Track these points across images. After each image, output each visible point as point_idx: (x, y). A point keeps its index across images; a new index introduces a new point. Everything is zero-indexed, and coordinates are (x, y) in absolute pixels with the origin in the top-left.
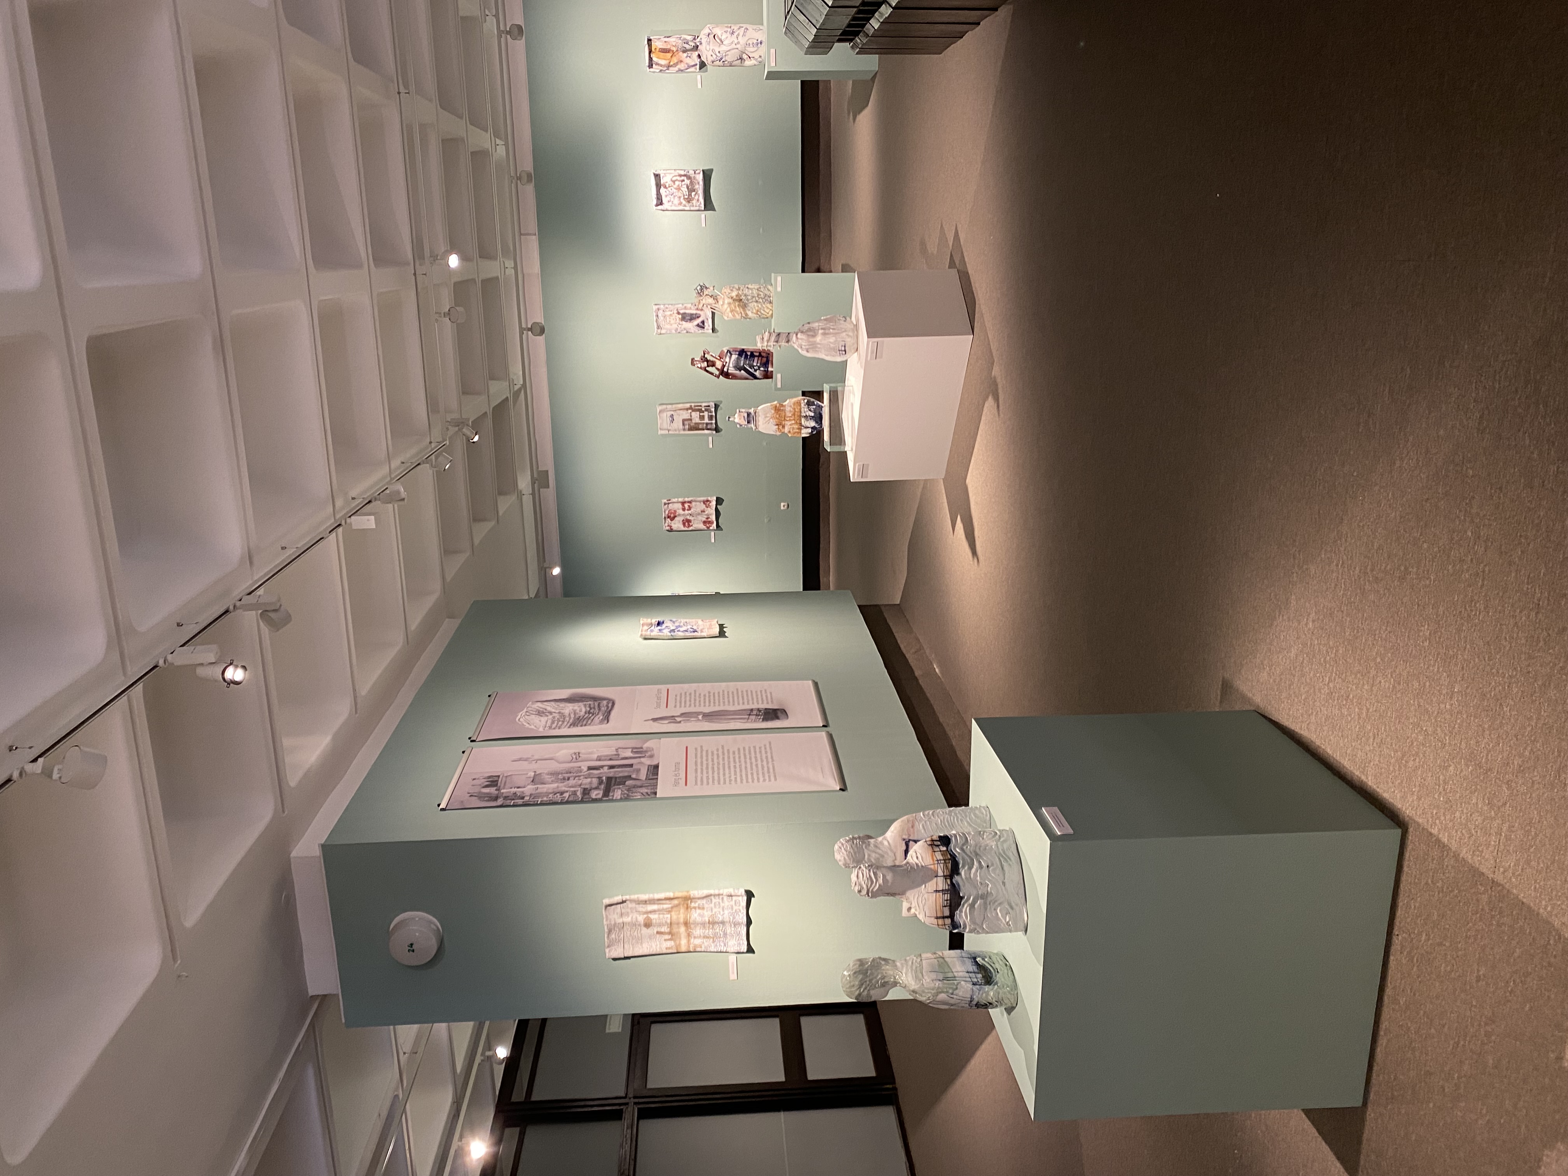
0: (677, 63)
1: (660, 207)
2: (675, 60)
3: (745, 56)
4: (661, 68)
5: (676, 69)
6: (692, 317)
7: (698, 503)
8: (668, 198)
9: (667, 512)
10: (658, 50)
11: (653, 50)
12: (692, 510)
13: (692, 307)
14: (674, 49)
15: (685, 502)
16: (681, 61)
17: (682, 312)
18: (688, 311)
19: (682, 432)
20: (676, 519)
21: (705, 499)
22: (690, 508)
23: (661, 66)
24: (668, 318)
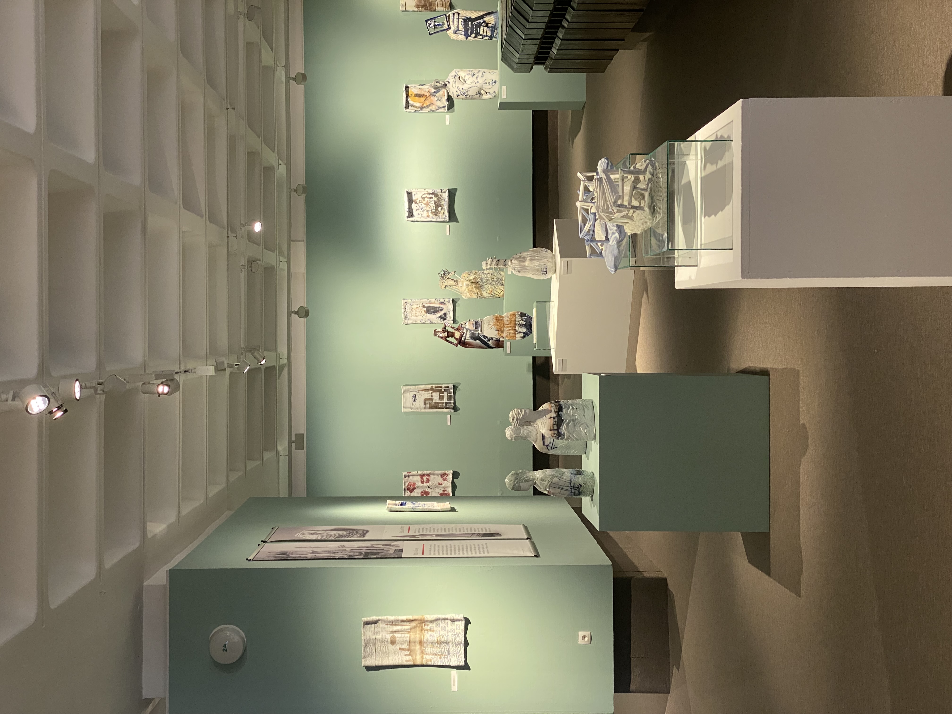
0: (429, 105)
1: (411, 219)
2: (427, 103)
3: (483, 92)
4: (416, 109)
5: (428, 110)
6: (435, 310)
7: (436, 476)
8: (418, 212)
9: (407, 484)
10: (413, 95)
11: (410, 95)
12: (430, 483)
13: (436, 301)
14: (427, 94)
15: (424, 475)
16: (433, 104)
17: (426, 305)
18: (432, 305)
19: (424, 410)
20: (415, 491)
21: (442, 472)
22: (428, 481)
23: (416, 107)
24: (414, 311)
